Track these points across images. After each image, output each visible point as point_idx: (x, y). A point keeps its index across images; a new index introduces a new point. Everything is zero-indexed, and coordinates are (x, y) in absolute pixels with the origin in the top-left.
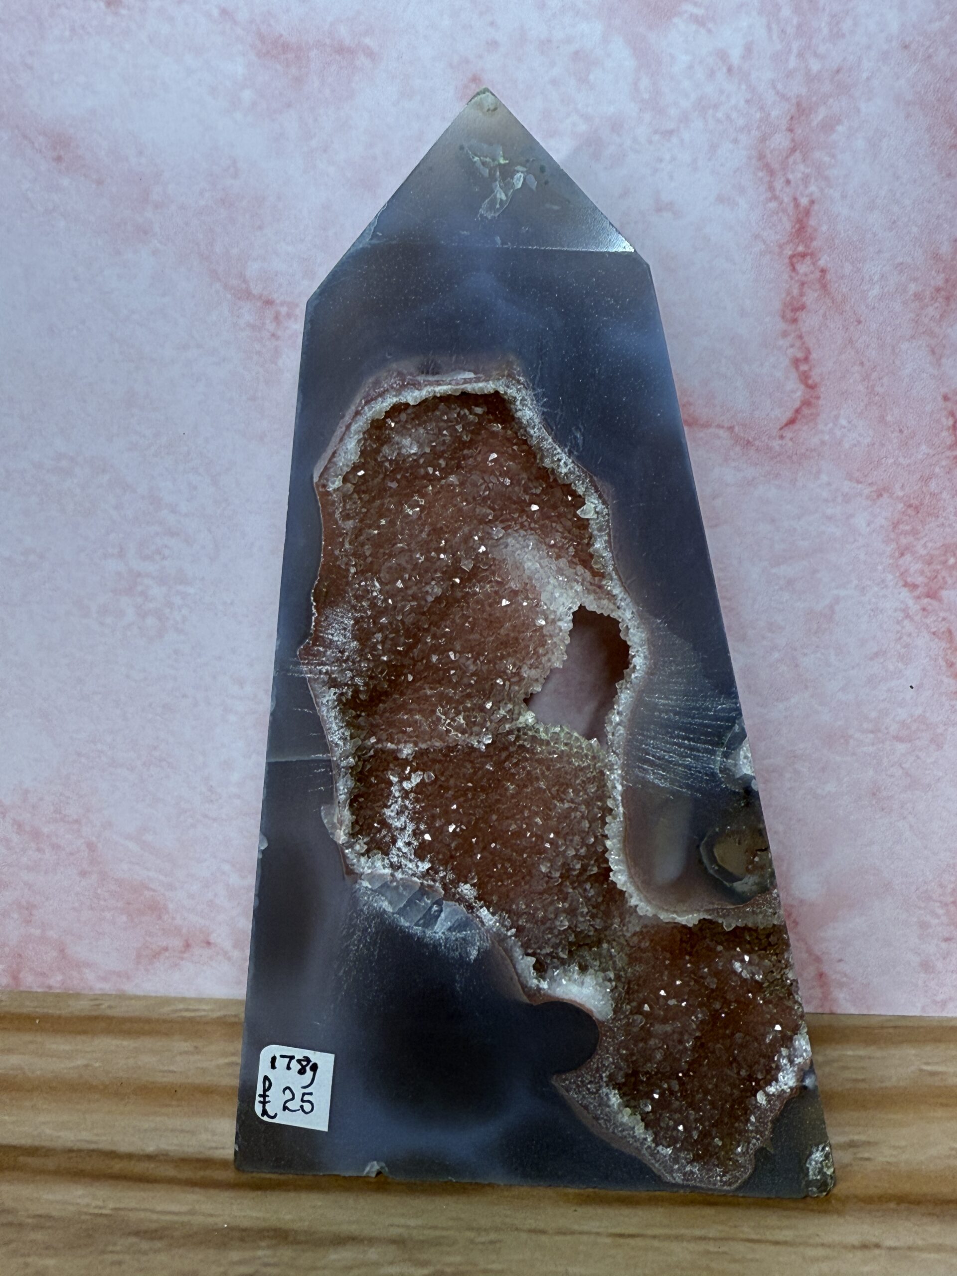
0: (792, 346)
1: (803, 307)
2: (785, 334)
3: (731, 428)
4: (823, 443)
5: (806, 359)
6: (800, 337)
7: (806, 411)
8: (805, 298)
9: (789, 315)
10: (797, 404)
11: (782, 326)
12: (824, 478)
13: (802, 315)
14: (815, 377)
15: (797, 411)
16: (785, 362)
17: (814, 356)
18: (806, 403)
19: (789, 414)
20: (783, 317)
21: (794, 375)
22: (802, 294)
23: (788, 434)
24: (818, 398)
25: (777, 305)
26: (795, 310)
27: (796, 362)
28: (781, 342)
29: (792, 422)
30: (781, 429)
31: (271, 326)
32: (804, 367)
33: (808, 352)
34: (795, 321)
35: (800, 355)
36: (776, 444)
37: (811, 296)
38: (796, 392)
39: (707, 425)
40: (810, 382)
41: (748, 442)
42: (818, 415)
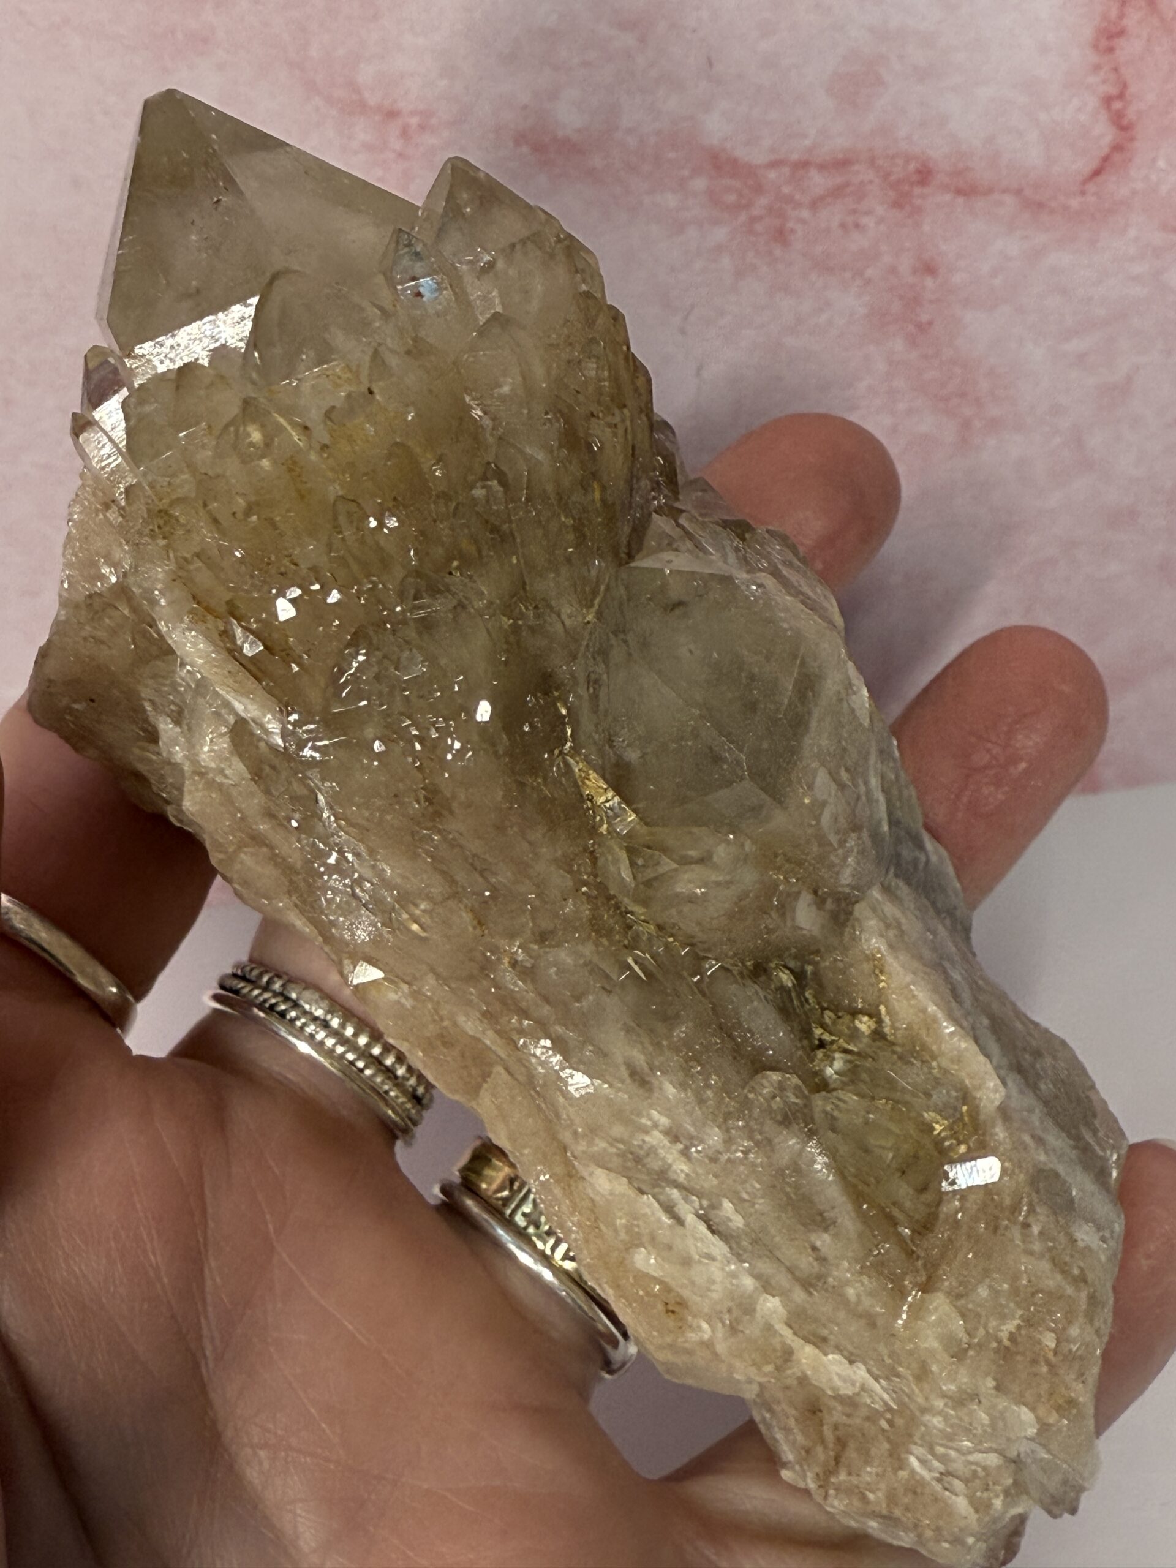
0: (1104, 82)
1: (1121, 33)
2: (1097, 68)
3: (1019, 192)
4: (1134, 193)
5: (1121, 96)
6: (1116, 69)
7: (1117, 157)
8: (1125, 22)
9: (1104, 43)
10: (1106, 150)
11: (1093, 58)
12: (1132, 233)
13: (1121, 42)
14: (1131, 114)
15: (1106, 159)
16: (1092, 102)
17: (1132, 89)
18: (1117, 148)
19: (1094, 164)
20: (1095, 47)
21: (1103, 116)
22: (1121, 16)
23: (1091, 188)
24: (1132, 139)
25: (1088, 33)
26: (1111, 37)
27: (1108, 100)
28: (1092, 79)
29: (1097, 173)
30: (1085, 182)
31: (397, 144)
32: (1117, 105)
33: (1125, 86)
34: (1111, 50)
35: (1113, 91)
36: (1075, 203)
37: (1133, 19)
38: (1104, 134)
39: (990, 191)
40: (1125, 122)
41: (1040, 205)
42: (1130, 160)
